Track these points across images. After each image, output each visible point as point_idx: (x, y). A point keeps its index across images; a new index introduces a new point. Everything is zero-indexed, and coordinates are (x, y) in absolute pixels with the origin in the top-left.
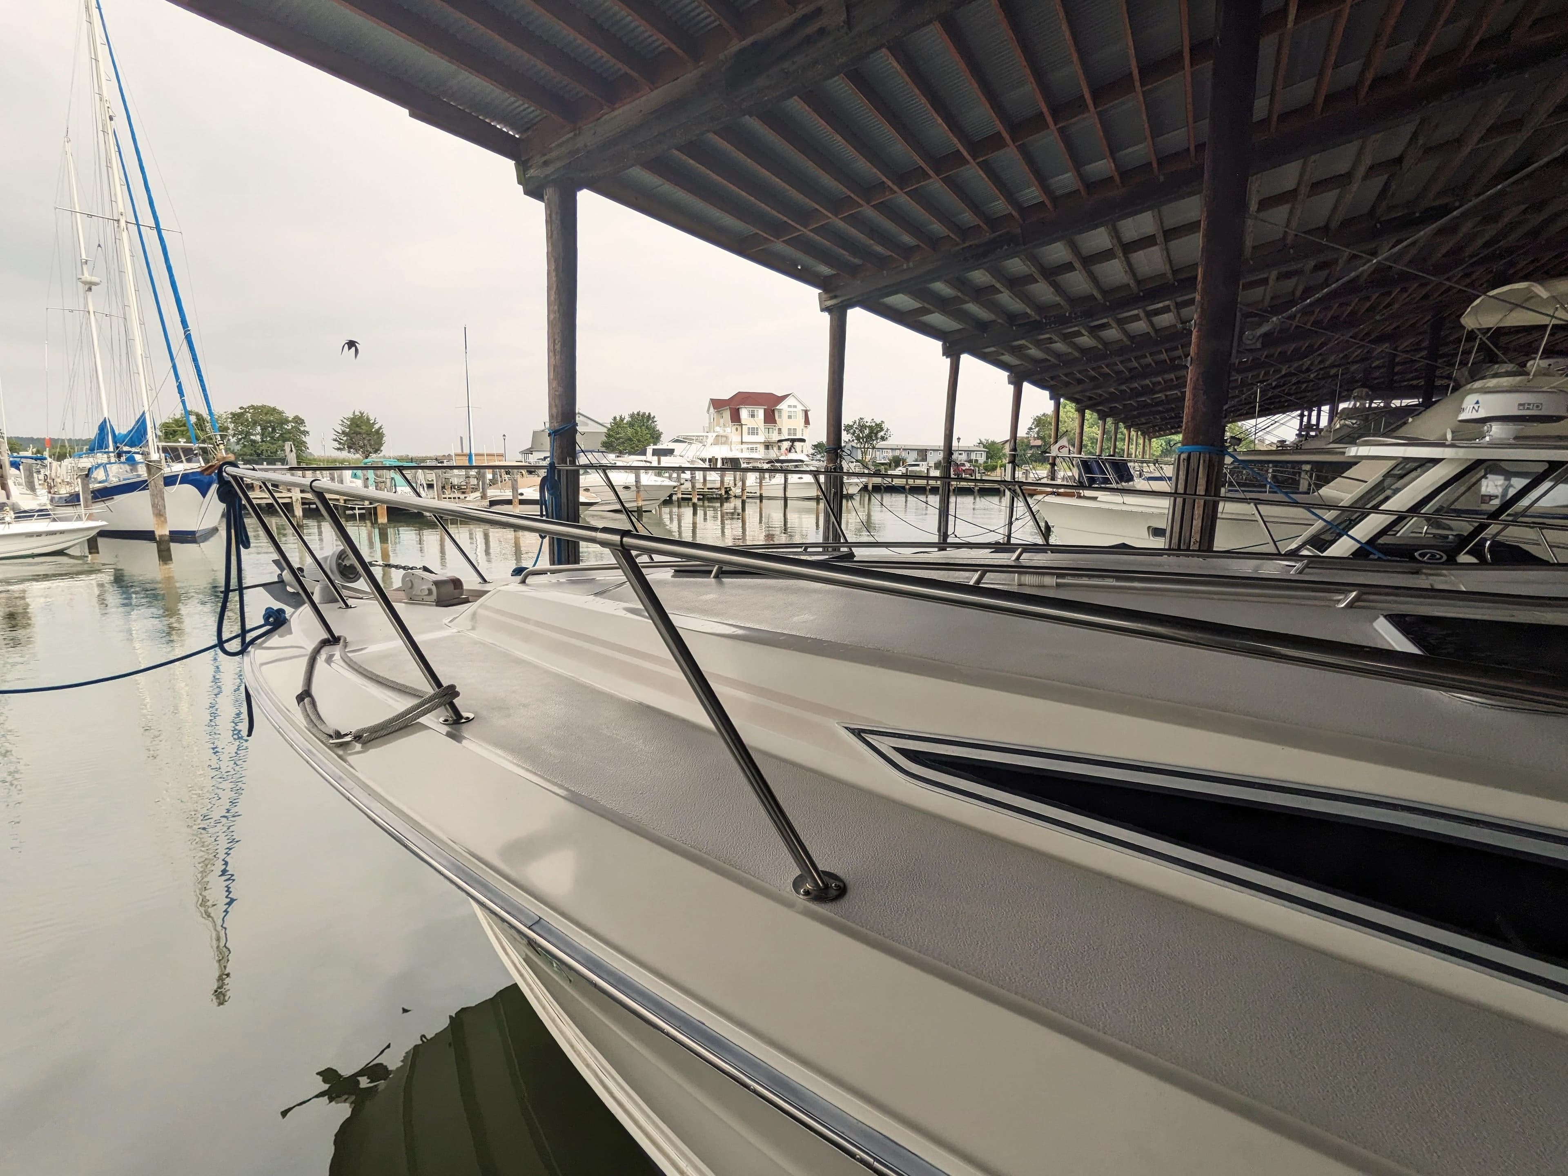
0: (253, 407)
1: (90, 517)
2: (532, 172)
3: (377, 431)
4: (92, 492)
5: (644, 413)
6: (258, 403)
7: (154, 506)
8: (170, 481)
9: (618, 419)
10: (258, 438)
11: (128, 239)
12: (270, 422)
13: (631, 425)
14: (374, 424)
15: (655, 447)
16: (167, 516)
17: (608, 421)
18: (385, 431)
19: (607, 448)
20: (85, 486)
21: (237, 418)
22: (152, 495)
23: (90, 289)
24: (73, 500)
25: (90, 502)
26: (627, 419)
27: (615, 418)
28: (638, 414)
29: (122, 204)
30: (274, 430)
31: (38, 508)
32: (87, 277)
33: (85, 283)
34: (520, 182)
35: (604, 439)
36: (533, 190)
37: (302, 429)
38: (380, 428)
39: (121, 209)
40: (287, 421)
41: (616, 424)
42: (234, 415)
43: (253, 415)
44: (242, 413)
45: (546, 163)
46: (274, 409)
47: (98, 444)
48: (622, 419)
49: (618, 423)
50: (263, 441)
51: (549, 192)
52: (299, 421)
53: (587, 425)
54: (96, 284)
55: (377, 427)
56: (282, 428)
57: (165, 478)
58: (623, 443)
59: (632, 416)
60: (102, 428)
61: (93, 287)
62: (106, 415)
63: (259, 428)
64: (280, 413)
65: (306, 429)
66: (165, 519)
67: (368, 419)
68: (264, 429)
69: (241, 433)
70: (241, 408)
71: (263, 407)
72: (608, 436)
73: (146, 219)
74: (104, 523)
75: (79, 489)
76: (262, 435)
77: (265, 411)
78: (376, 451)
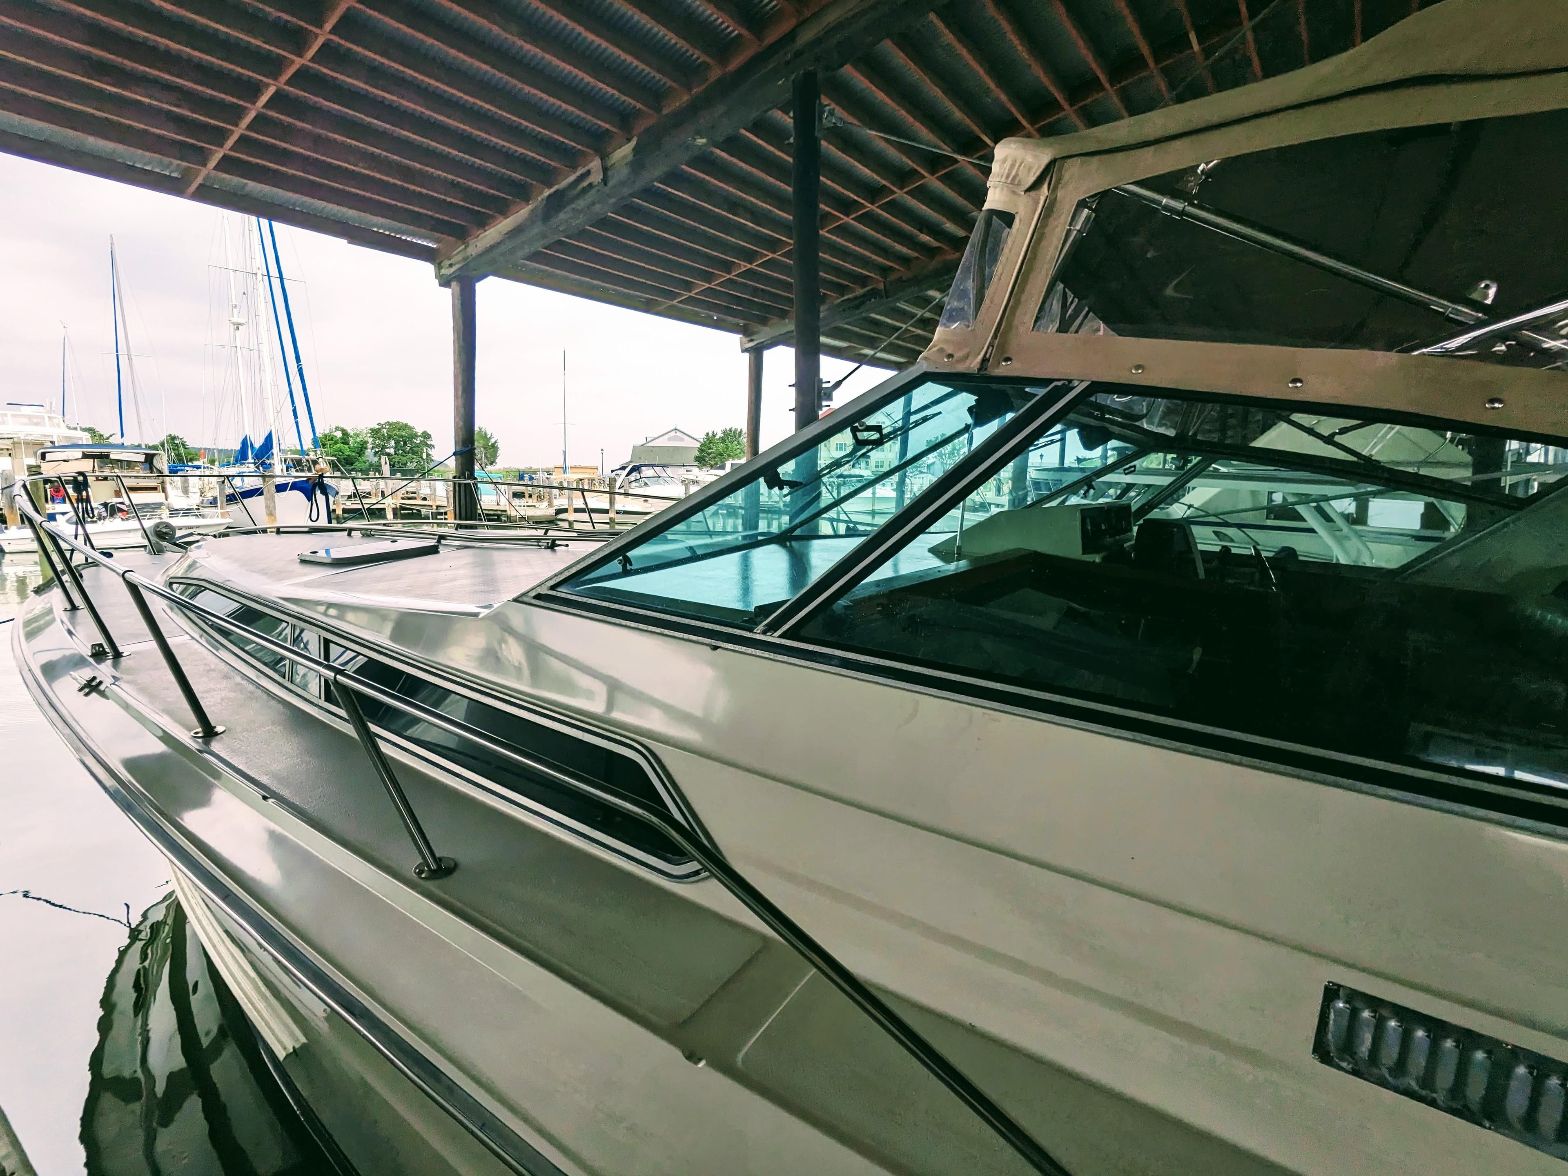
0: (388, 423)
1: (223, 515)
2: (443, 271)
3: (493, 445)
4: (227, 496)
5: (736, 430)
6: (393, 420)
7: (267, 507)
8: (281, 488)
9: (710, 435)
10: (392, 451)
11: (262, 287)
12: (402, 436)
13: (723, 440)
14: (490, 438)
15: (734, 462)
16: (277, 515)
17: (701, 436)
18: (499, 445)
19: (700, 462)
20: (222, 490)
21: (375, 432)
22: (266, 499)
23: (238, 328)
24: (214, 502)
25: (225, 504)
26: (720, 435)
27: (708, 434)
28: (730, 430)
29: (259, 262)
30: (405, 444)
31: (187, 507)
32: (236, 319)
33: (234, 324)
34: (437, 278)
35: (697, 454)
36: (445, 282)
37: (429, 443)
38: (496, 442)
39: (259, 265)
40: (416, 436)
41: (708, 439)
42: (373, 430)
43: (388, 430)
44: (380, 429)
45: (451, 265)
46: (406, 425)
47: (241, 456)
48: (714, 435)
49: (710, 440)
50: (396, 454)
51: (454, 284)
52: (426, 435)
53: (683, 440)
54: (240, 324)
55: (493, 441)
56: (412, 443)
57: (276, 486)
58: (715, 458)
59: (725, 432)
60: (244, 443)
61: (240, 327)
62: (247, 432)
63: (393, 442)
64: (411, 428)
65: (432, 443)
66: (275, 518)
67: (486, 434)
68: (397, 443)
69: (378, 446)
70: (379, 424)
71: (398, 423)
72: (701, 450)
73: (274, 272)
74: (231, 521)
75: (216, 493)
76: (395, 448)
77: (398, 427)
78: (492, 463)
